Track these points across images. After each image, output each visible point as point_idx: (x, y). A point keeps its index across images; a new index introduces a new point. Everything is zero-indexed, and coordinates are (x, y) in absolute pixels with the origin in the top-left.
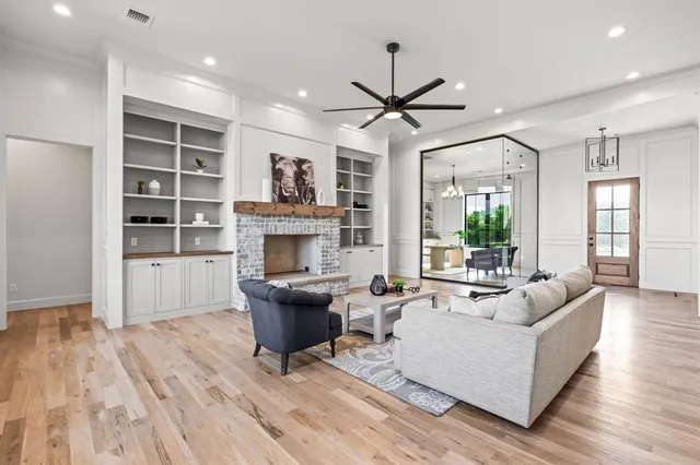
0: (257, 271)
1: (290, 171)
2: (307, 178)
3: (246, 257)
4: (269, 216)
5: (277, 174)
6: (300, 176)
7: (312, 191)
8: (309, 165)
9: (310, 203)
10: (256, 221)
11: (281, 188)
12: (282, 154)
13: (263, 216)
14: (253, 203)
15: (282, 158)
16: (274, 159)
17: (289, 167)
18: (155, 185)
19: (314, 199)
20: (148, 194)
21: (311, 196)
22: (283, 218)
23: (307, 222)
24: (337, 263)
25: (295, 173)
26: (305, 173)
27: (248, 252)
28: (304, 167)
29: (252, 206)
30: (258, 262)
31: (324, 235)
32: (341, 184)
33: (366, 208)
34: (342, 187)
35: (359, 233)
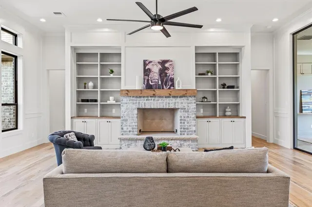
0: (133, 128)
1: (156, 69)
2: (169, 72)
3: (126, 120)
4: (140, 97)
5: (147, 72)
6: (163, 72)
7: (172, 80)
8: (170, 63)
9: (169, 88)
10: (132, 100)
11: (148, 80)
12: (150, 60)
13: (137, 97)
14: (128, 90)
15: (150, 62)
16: (145, 63)
17: (155, 66)
18: (91, 84)
19: (173, 85)
20: (88, 88)
21: (170, 83)
22: (150, 98)
23: (167, 100)
24: (194, 128)
25: (160, 70)
26: (167, 69)
27: (127, 118)
28: (167, 65)
29: (127, 92)
30: (133, 124)
31: (182, 109)
32: (208, 72)
33: (234, 88)
34: (210, 74)
35: (228, 107)
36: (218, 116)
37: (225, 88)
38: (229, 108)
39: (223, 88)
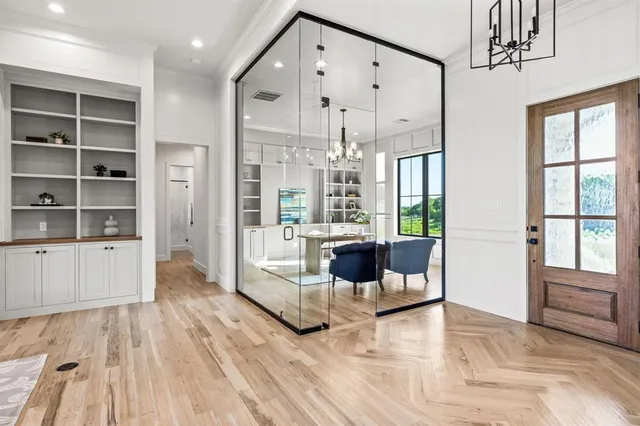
32: (54, 136)
33: (125, 176)
34: (59, 141)
35: (111, 217)
36: (78, 237)
37: (102, 175)
38: (114, 219)
39: (98, 175)
